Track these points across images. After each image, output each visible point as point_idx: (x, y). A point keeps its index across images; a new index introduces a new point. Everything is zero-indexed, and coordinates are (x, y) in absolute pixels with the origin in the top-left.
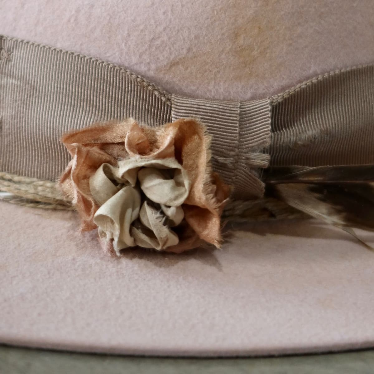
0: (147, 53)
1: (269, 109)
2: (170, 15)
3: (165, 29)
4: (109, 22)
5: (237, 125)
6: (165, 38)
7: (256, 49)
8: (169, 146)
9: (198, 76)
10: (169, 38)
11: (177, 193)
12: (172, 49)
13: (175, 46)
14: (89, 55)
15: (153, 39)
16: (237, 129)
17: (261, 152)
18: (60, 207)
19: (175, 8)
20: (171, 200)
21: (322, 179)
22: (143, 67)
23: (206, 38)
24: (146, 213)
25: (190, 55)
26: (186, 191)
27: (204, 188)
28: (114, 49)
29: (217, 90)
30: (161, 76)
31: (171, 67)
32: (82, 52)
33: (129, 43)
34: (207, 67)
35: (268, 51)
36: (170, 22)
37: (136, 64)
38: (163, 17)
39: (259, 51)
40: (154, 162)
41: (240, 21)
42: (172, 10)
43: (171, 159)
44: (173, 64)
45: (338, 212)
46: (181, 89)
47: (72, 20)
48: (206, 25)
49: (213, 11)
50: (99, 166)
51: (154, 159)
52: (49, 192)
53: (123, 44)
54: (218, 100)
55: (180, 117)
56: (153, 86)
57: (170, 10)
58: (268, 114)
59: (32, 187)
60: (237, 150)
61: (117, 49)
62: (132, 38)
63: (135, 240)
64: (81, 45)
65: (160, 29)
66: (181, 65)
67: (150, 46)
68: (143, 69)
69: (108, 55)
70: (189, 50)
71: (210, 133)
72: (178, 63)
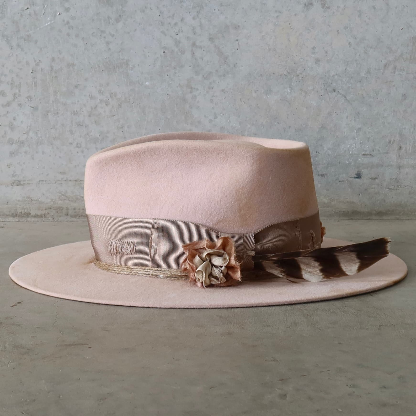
0: (209, 219)
1: (254, 240)
2: (216, 205)
3: (215, 210)
4: (195, 209)
5: (243, 241)
6: (215, 213)
7: (247, 215)
8: (220, 246)
9: (228, 226)
10: (217, 213)
11: (225, 261)
12: (218, 217)
13: (219, 215)
14: (188, 221)
15: (211, 213)
16: (243, 245)
17: (252, 251)
18: (180, 278)
19: (218, 202)
20: (223, 264)
21: (278, 258)
22: (208, 224)
23: (230, 212)
24: (214, 269)
25: (224, 218)
26: (228, 261)
27: (234, 259)
28: (197, 219)
29: (234, 231)
30: (214, 227)
31: (218, 223)
32: (186, 221)
33: (202, 216)
34: (230, 223)
35: (252, 216)
36: (217, 207)
37: (205, 223)
38: (214, 205)
39: (248, 216)
40: (216, 251)
41: (241, 205)
42: (217, 203)
43: (221, 250)
44: (219, 222)
45: (284, 272)
46: (221, 231)
47: (181, 210)
48: (229, 207)
49: (232, 202)
50: (196, 255)
51: (216, 250)
52: (176, 273)
53: (200, 216)
54: (235, 234)
55: (222, 236)
56: (212, 230)
57: (216, 203)
58: (253, 238)
59: (169, 272)
60: (243, 250)
61: (198, 218)
62: (203, 214)
63: (210, 281)
64: (185, 218)
65: (213, 210)
66: (221, 222)
67: (210, 216)
68: (208, 225)
69: (195, 221)
70: (224, 217)
71: (234, 241)
72: (220, 222)
